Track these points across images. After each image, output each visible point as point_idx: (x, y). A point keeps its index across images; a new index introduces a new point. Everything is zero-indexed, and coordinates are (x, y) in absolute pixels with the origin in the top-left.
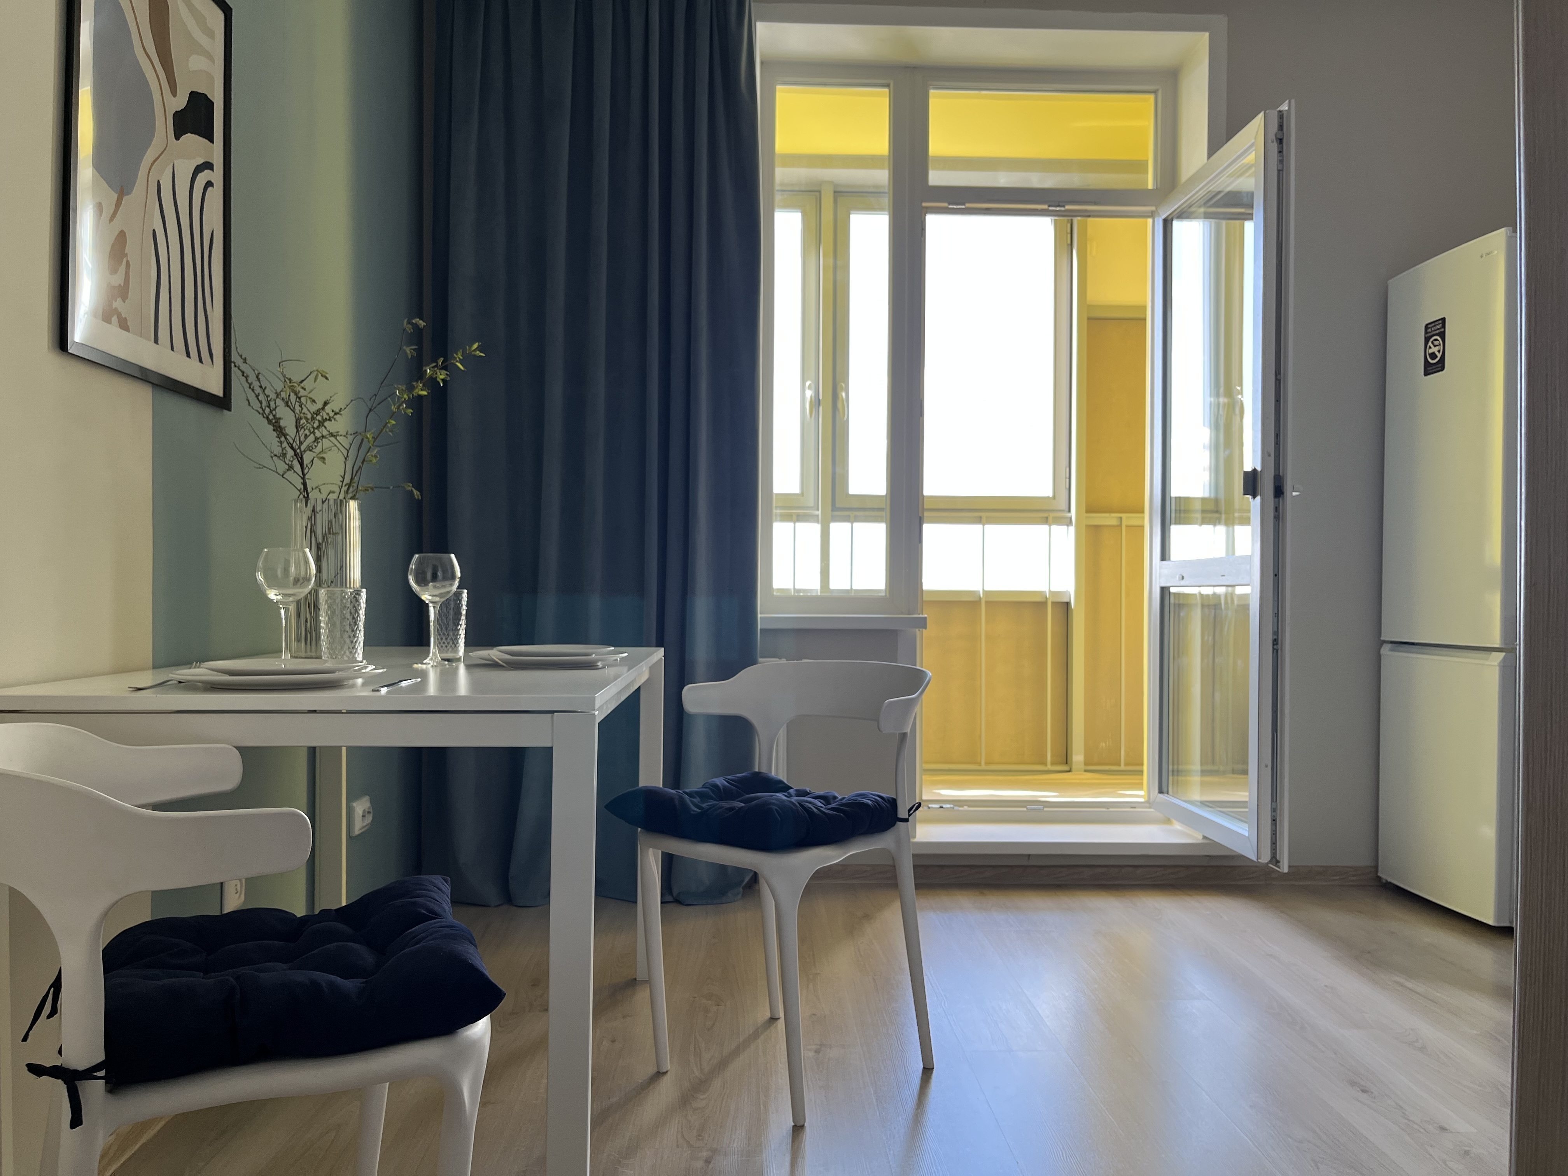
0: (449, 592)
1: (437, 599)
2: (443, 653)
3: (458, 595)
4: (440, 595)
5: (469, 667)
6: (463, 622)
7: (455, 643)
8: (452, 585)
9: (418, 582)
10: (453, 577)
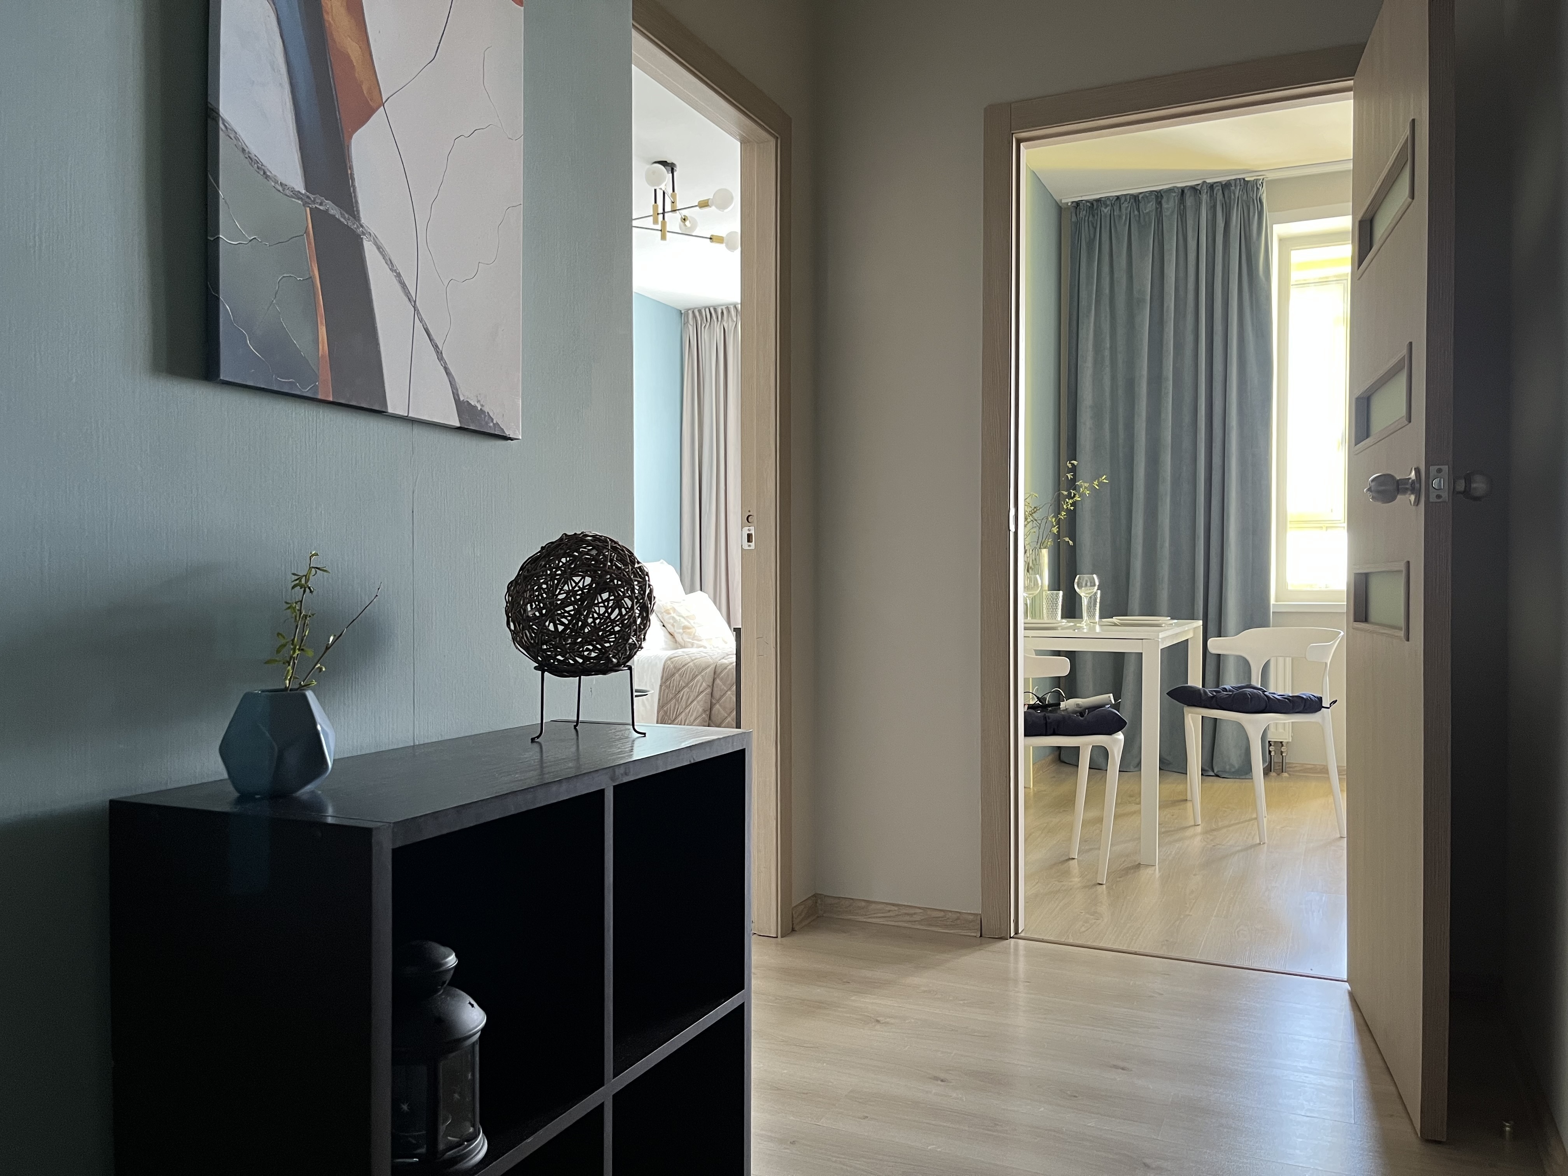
0: (1092, 592)
1: (1087, 595)
2: (1090, 619)
3: (1096, 593)
4: (1089, 594)
5: (1101, 626)
6: (1098, 605)
7: (1094, 615)
8: (1094, 589)
9: (1078, 586)
10: (1094, 585)
